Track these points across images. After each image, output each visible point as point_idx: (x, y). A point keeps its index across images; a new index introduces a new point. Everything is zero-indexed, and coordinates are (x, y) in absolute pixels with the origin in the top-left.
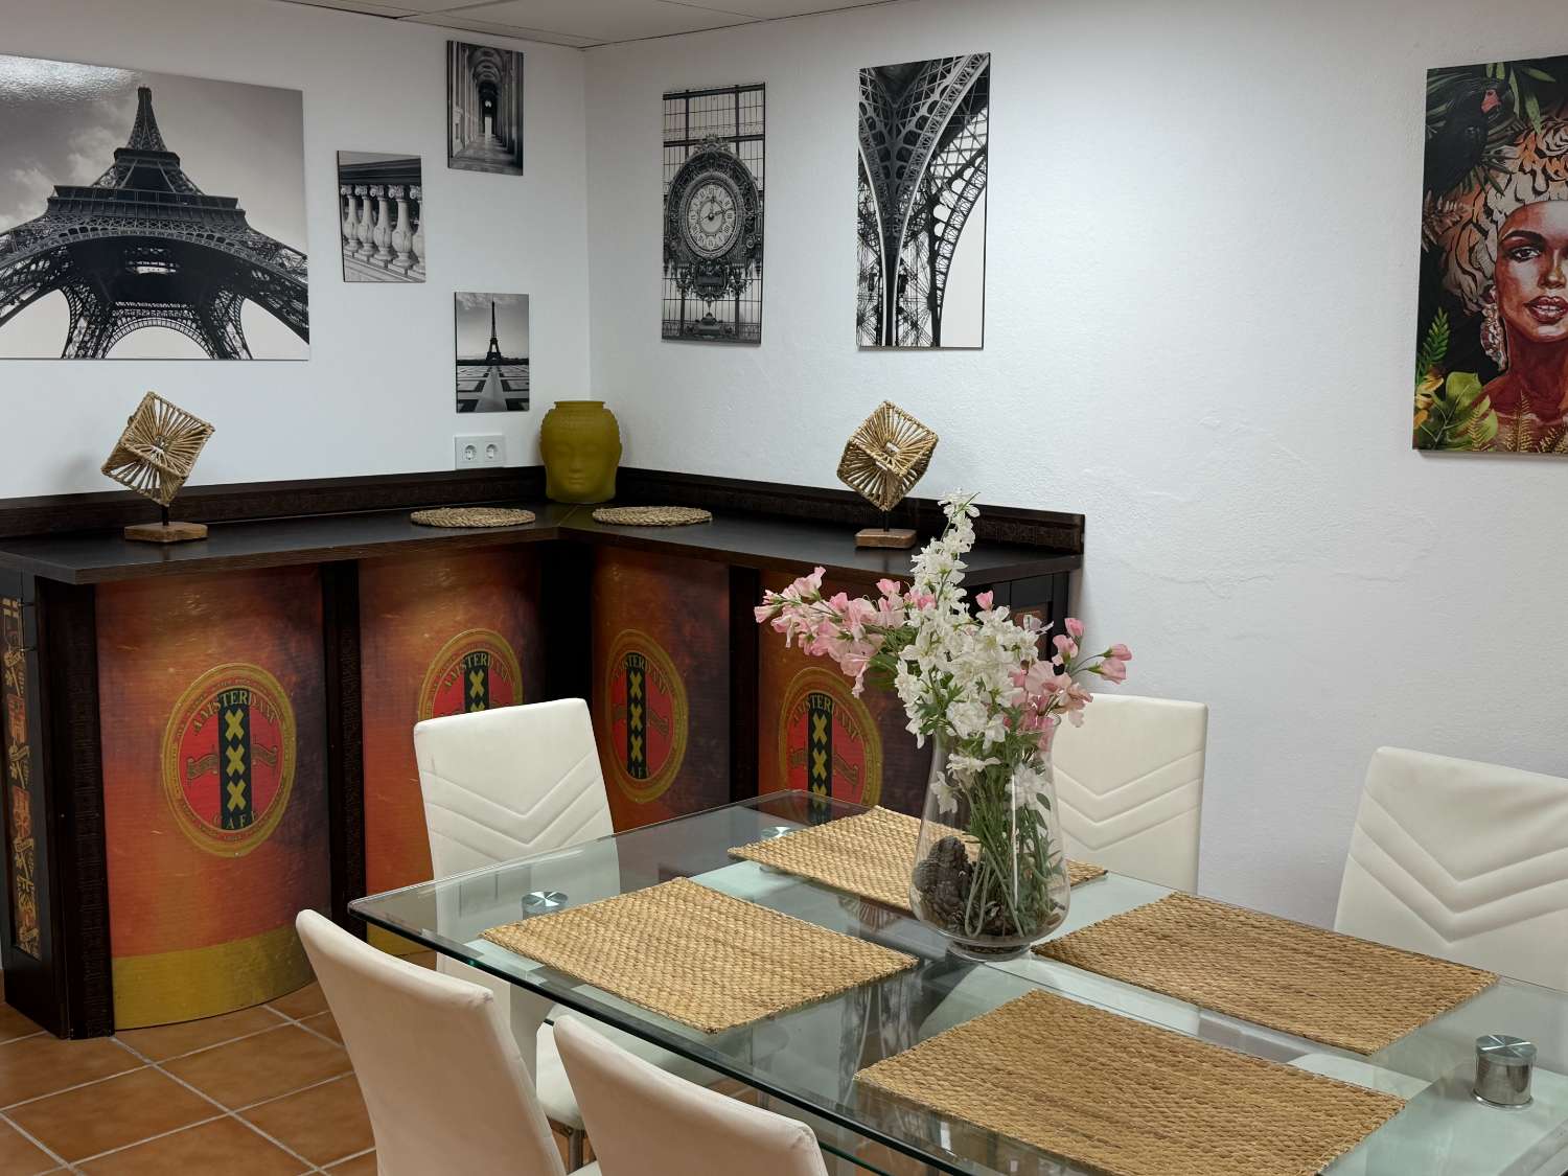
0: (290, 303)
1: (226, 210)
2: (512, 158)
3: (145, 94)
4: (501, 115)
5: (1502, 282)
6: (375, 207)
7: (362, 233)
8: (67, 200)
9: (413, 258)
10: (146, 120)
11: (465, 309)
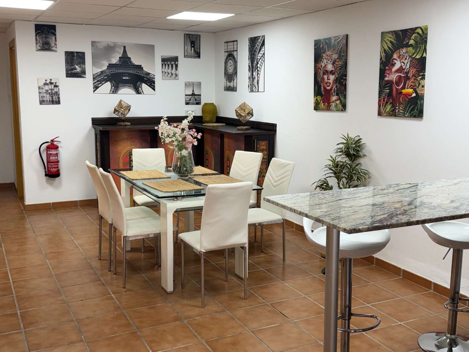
0: (151, 83)
1: (140, 67)
2: (198, 55)
3: (125, 47)
4: (195, 47)
5: (323, 79)
6: (169, 66)
7: (166, 71)
8: (110, 66)
9: (176, 75)
10: (125, 51)
11: (187, 85)
